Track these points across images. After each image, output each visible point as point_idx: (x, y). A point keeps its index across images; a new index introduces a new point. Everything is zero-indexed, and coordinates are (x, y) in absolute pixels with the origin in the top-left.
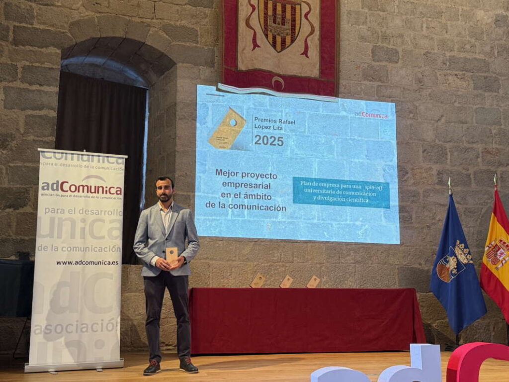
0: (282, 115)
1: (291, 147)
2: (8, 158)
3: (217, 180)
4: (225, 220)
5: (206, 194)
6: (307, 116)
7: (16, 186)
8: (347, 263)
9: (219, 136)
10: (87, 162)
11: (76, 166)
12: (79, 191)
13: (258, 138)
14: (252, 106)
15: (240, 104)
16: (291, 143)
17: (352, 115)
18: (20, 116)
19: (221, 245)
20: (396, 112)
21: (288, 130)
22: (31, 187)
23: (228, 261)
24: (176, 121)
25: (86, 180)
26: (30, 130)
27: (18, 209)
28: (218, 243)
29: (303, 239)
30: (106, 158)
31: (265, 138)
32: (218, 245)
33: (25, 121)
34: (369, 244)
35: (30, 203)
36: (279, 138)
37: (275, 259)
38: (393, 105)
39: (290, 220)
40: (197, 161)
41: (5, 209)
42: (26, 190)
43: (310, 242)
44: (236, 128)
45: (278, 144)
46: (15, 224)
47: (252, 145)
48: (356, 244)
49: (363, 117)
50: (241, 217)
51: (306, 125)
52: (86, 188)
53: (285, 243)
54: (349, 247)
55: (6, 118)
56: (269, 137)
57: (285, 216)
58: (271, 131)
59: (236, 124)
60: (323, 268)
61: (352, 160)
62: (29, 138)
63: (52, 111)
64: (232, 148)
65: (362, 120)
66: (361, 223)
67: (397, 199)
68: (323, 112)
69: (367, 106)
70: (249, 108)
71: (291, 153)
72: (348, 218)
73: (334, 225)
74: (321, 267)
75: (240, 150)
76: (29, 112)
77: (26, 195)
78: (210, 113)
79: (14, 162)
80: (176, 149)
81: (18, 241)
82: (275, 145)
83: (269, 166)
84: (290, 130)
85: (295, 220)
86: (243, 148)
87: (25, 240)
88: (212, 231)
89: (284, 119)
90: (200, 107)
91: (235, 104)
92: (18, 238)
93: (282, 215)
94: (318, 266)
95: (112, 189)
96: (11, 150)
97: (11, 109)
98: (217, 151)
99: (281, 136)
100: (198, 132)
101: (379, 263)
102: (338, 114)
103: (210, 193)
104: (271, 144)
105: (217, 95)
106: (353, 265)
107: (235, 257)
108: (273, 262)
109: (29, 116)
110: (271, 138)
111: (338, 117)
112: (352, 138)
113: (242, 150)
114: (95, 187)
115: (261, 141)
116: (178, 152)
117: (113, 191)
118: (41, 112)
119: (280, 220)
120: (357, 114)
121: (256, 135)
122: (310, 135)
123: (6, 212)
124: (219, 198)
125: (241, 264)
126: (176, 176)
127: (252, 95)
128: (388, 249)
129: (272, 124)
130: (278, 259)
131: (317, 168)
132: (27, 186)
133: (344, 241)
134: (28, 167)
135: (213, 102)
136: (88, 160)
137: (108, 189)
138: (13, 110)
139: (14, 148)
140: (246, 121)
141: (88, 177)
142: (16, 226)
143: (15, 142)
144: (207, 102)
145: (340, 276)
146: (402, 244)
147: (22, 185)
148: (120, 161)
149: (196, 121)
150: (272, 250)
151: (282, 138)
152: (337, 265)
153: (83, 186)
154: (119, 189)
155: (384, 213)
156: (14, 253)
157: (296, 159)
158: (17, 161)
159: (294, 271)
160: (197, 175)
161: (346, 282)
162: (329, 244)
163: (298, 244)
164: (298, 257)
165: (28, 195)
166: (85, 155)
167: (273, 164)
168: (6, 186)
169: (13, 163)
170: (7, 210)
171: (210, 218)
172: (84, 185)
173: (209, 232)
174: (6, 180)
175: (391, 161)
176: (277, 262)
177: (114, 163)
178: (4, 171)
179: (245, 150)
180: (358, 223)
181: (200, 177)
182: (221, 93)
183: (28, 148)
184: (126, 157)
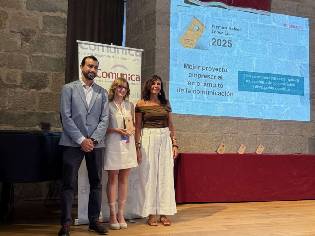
0: (231, 24)
1: (237, 48)
2: (31, 49)
3: (185, 71)
4: (191, 101)
5: (177, 83)
6: (249, 25)
7: (38, 72)
8: (274, 134)
9: (186, 39)
10: (114, 53)
11: (106, 56)
12: (109, 78)
13: (214, 40)
14: (210, 16)
15: (201, 14)
16: (237, 45)
17: (279, 26)
18: (39, 16)
19: (188, 120)
20: (309, 25)
21: (235, 36)
22: (50, 73)
23: (193, 132)
24: (155, 25)
25: (113, 69)
26: (47, 28)
27: (40, 90)
28: (185, 119)
29: (244, 117)
30: (128, 51)
31: (219, 41)
32: (186, 120)
33: (43, 21)
34: (289, 121)
35: (49, 85)
36: (229, 41)
37: (225, 131)
38: (307, 20)
39: (236, 103)
40: (170, 57)
41: (30, 90)
42: (46, 75)
43: (249, 119)
44: (199, 32)
45: (228, 46)
46: (38, 101)
47: (210, 46)
48: (281, 121)
49: (287, 27)
50: (202, 100)
51: (248, 31)
52: (114, 75)
53: (232, 120)
54: (276, 123)
55: (28, 17)
56: (222, 40)
57: (232, 100)
58: (223, 36)
59: (199, 30)
60: (258, 138)
61: (280, 59)
62: (46, 34)
63: (64, 13)
64: (196, 48)
65: (287, 30)
66: (284, 106)
67: (309, 89)
68: (260, 23)
69: (290, 20)
70: (208, 18)
71: (237, 52)
72: (276, 102)
73: (266, 106)
74: (257, 137)
75: (201, 49)
76: (47, 13)
77: (46, 79)
78: (180, 20)
79: (36, 52)
80: (156, 47)
81: (41, 114)
82: (226, 46)
83: (222, 62)
84: (237, 36)
85: (239, 103)
86: (203, 48)
87: (47, 114)
88: (181, 110)
89: (233, 27)
90: (173, 15)
91: (197, 14)
92: (41, 112)
93: (230, 99)
94: (255, 136)
95: (133, 76)
96: (33, 43)
97: (32, 10)
98: (185, 50)
99: (230, 40)
100: (171, 35)
101: (296, 135)
102: (270, 25)
103: (180, 82)
104: (223, 46)
105: (185, 6)
106: (279, 136)
107: (198, 129)
108: (224, 133)
109: (46, 16)
110: (223, 41)
111: (270, 27)
112: (280, 43)
113: (203, 50)
114: (121, 74)
115: (216, 43)
116: (157, 49)
117: (134, 78)
118: (55, 13)
119: (229, 103)
120: (283, 25)
121: (212, 38)
122: (251, 40)
123: (31, 92)
124: (186, 85)
125: (201, 134)
126: (156, 68)
127: (210, 7)
128: (302, 124)
129: (224, 31)
130: (228, 131)
131: (255, 65)
132: (47, 72)
133: (273, 119)
134: (46, 57)
135: (183, 12)
136: (115, 52)
137: (130, 76)
138: (34, 11)
139: (35, 42)
140: (205, 27)
141: (115, 66)
142: (39, 102)
143: (36, 37)
144: (178, 11)
145: (270, 144)
146: (312, 121)
147: (42, 71)
148: (138, 53)
149: (170, 26)
150: (224, 125)
151: (231, 41)
152: (268, 136)
153: (112, 74)
154: (138, 77)
155: (300, 99)
156: (38, 124)
157: (241, 57)
158: (38, 52)
159: (238, 139)
160: (171, 67)
161: (274, 148)
162: (262, 121)
163: (241, 120)
164: (241, 130)
165: (47, 79)
166: (113, 47)
167: (224, 61)
168: (30, 71)
169: (34, 53)
170: (32, 90)
171: (180, 100)
172: (113, 72)
173: (180, 111)
174: (30, 67)
175: (305, 61)
176: (227, 133)
177: (133, 55)
178: (28, 60)
179: (205, 50)
180: (282, 106)
181: (173, 69)
182: (188, 5)
183: (46, 42)
184: (143, 50)
